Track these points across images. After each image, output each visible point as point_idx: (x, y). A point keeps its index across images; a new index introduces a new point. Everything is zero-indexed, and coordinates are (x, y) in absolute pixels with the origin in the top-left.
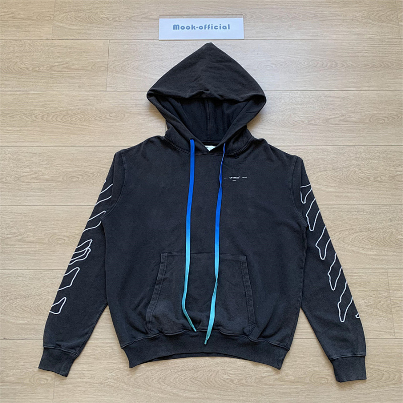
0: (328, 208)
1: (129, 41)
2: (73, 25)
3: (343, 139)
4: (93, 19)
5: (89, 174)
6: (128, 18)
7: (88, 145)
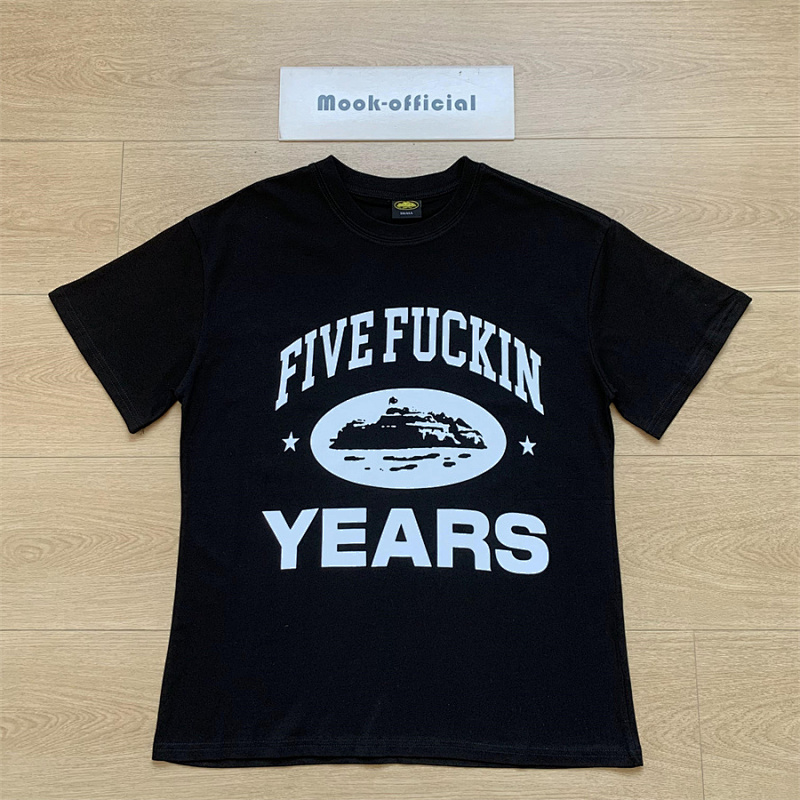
0: (726, 639)
1: (179, 145)
2: (23, 96)
3: (770, 435)
4: (78, 78)
5: (69, 540)
6: (174, 77)
7: (66, 454)
